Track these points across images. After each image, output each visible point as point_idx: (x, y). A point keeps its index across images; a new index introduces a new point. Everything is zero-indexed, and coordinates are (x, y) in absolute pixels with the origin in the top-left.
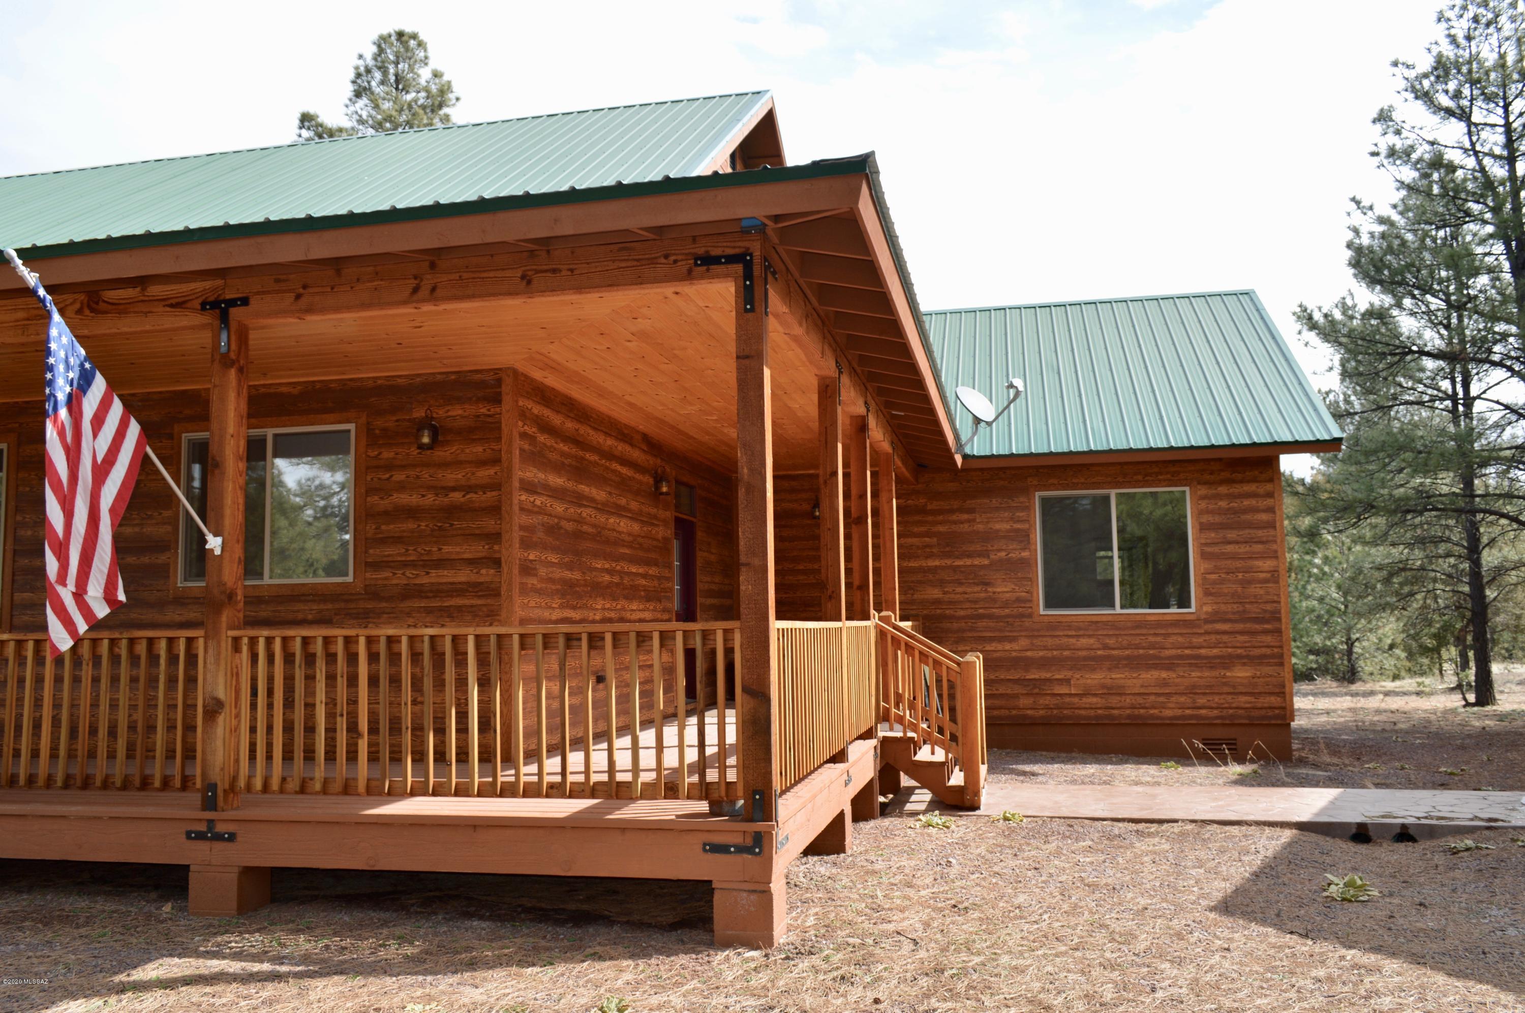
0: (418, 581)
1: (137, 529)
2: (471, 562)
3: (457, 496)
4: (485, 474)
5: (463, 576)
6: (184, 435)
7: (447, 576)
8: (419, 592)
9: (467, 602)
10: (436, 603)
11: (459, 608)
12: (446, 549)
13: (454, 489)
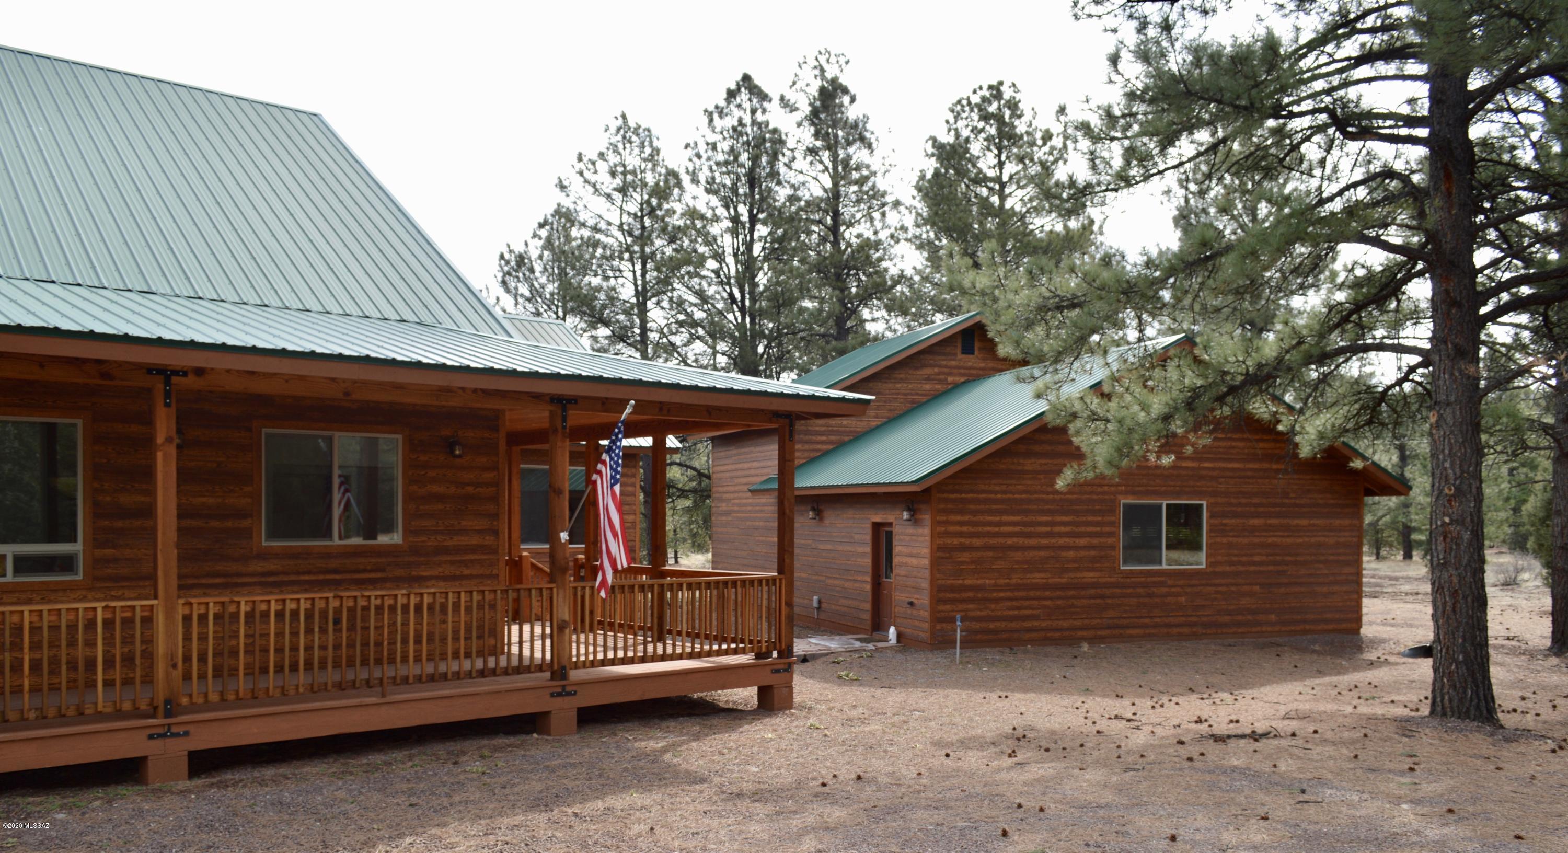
0: (446, 544)
1: (220, 500)
2: (479, 532)
3: (470, 489)
4: (488, 476)
5: (475, 540)
6: (264, 430)
7: (463, 540)
8: (446, 551)
9: (476, 557)
10: (458, 558)
11: (472, 561)
12: (464, 523)
13: (468, 484)
